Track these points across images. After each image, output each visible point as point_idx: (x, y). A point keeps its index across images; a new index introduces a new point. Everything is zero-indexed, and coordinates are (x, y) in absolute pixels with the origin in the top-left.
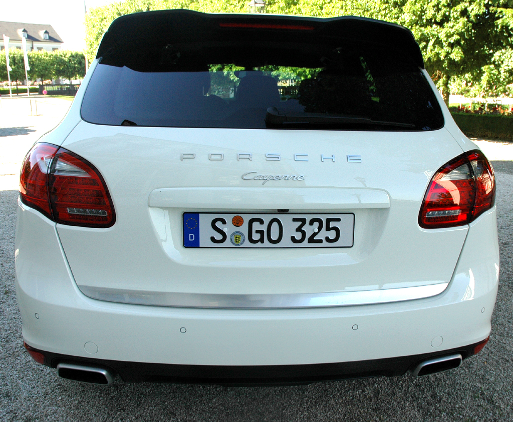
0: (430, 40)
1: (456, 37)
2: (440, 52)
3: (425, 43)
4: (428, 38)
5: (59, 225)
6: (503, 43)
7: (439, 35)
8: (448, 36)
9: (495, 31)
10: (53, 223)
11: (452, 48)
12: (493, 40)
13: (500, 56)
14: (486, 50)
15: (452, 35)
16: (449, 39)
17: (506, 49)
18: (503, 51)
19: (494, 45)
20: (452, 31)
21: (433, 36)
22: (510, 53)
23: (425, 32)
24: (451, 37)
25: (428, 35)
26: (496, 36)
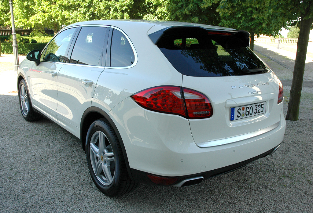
0: (111, 8)
1: (126, 7)
2: (117, 15)
3: (108, 10)
4: (110, 7)
5: (190, 120)
6: (147, 11)
7: (116, 5)
8: (121, 6)
9: (143, 4)
10: (187, 120)
11: (123, 13)
12: (142, 9)
13: (147, 18)
14: (139, 14)
15: (123, 6)
16: (122, 8)
17: (149, 14)
18: (148, 15)
19: (143, 12)
20: (123, 4)
21: (113, 6)
22: (152, 16)
23: (109, 4)
24: (123, 7)
25: (110, 5)
26: (143, 7)
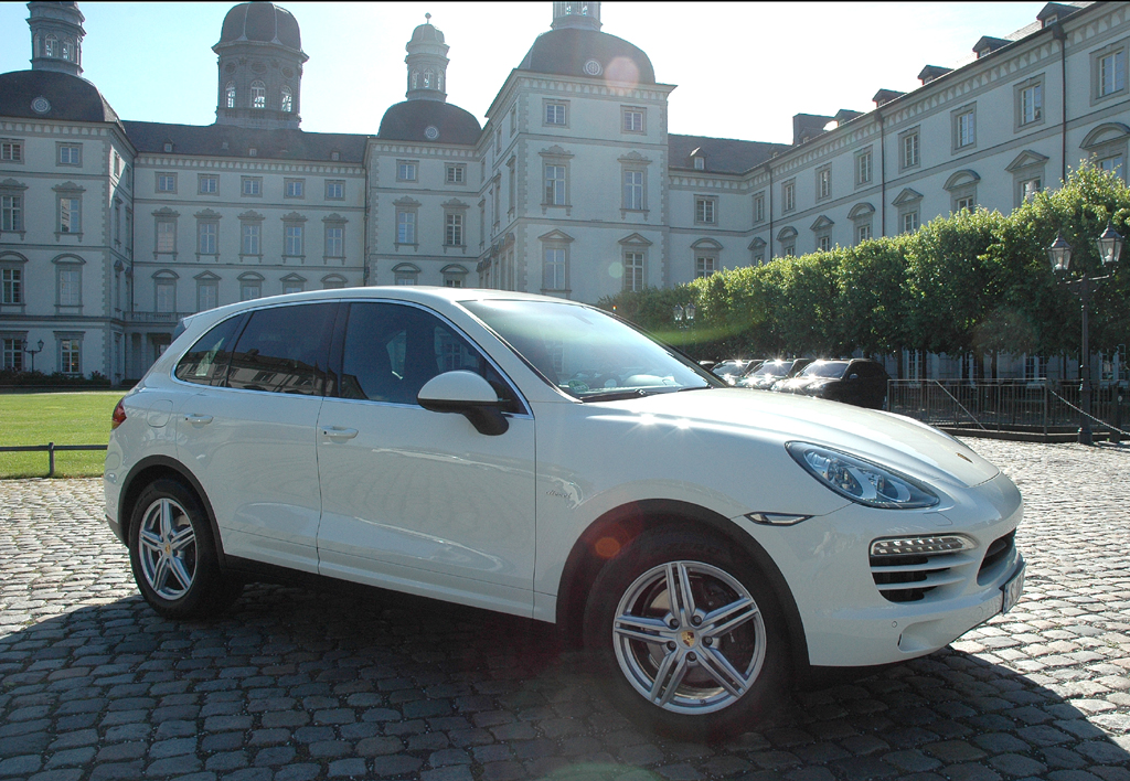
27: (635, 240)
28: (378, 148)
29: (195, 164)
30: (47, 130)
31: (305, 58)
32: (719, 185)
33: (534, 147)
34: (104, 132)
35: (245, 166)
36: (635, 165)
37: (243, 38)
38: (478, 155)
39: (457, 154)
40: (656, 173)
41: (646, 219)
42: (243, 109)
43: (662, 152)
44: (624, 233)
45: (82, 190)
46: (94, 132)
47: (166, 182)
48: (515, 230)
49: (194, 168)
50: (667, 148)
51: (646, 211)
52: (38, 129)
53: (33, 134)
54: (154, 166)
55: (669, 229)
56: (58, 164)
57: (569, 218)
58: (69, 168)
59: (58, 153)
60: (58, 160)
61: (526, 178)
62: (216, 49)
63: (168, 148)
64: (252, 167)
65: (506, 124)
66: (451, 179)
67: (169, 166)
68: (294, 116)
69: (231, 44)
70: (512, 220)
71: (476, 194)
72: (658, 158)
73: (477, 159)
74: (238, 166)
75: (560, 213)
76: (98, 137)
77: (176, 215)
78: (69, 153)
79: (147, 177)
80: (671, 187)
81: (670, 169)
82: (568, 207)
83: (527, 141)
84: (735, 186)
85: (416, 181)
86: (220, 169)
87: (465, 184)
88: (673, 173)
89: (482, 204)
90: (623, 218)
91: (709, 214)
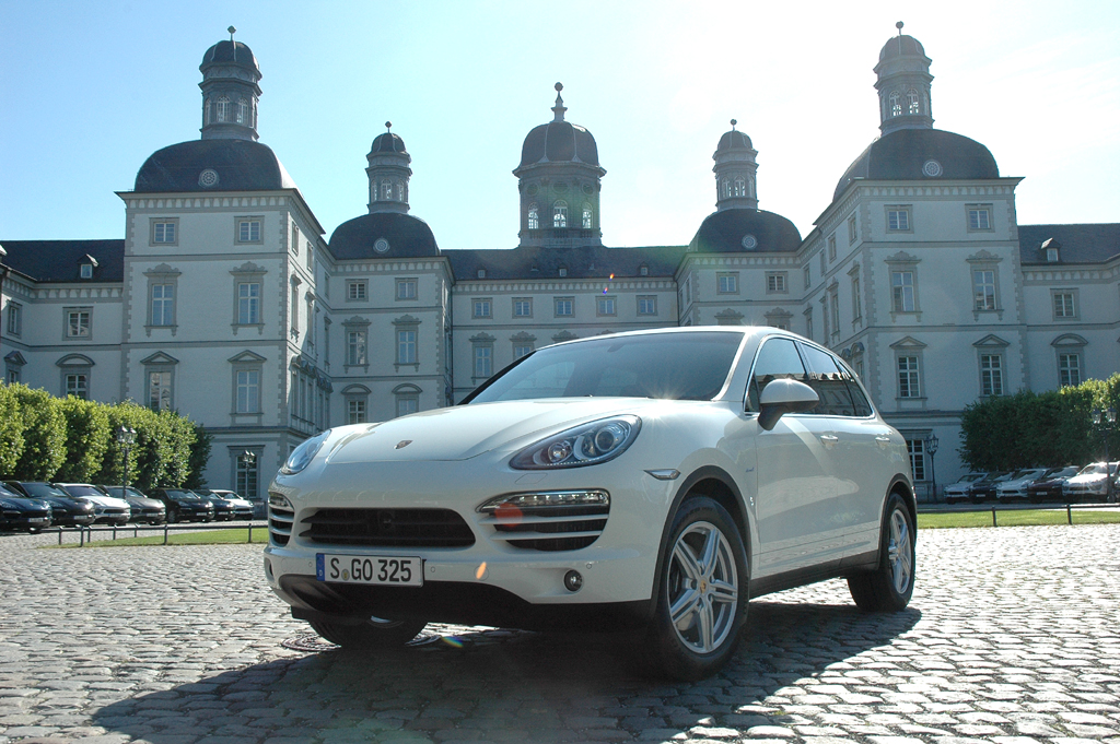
27: (991, 342)
28: (697, 262)
29: (509, 288)
30: (388, 268)
31: (602, 172)
32: (1077, 276)
33: (880, 254)
34: (437, 266)
35: (557, 287)
36: (982, 263)
37: (545, 160)
38: (798, 262)
39: (781, 261)
40: (1008, 271)
41: (1001, 319)
42: (547, 230)
43: (1012, 248)
44: (978, 335)
45: (417, 322)
46: (428, 266)
47: (483, 309)
48: (864, 340)
49: (509, 292)
50: (1018, 243)
51: (1000, 311)
52: (380, 268)
53: (376, 273)
54: (470, 293)
55: (1025, 327)
56: (397, 299)
57: (919, 324)
58: (406, 302)
59: (397, 289)
60: (396, 296)
61: (873, 287)
62: (516, 173)
63: (481, 274)
64: (564, 287)
65: (842, 231)
66: (771, 287)
67: (485, 292)
68: (595, 232)
69: (533, 166)
70: (858, 329)
71: (799, 302)
72: (1009, 255)
73: (799, 266)
74: (550, 287)
75: (910, 320)
76: (432, 271)
77: (493, 339)
78: (406, 287)
79: (465, 303)
80: (1026, 283)
81: (1022, 265)
82: (918, 312)
83: (871, 250)
84: (1096, 276)
85: (737, 293)
86: (533, 291)
87: (786, 292)
88: (1026, 268)
89: (808, 312)
90: (976, 320)
91: (1069, 308)
